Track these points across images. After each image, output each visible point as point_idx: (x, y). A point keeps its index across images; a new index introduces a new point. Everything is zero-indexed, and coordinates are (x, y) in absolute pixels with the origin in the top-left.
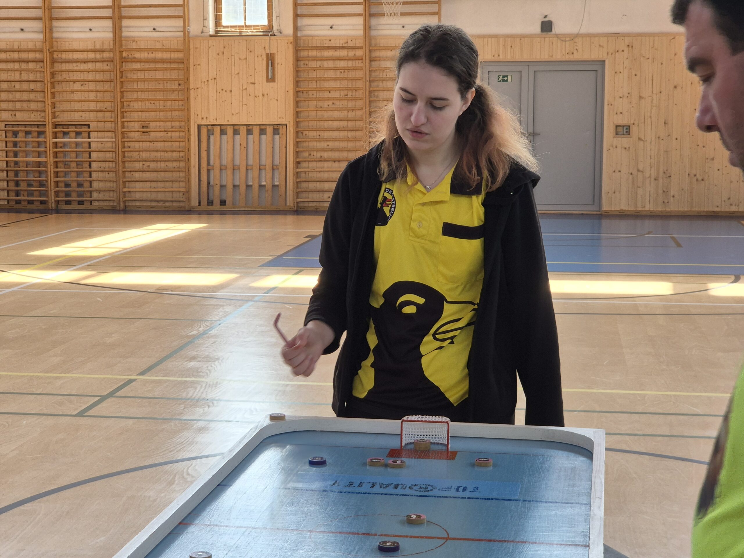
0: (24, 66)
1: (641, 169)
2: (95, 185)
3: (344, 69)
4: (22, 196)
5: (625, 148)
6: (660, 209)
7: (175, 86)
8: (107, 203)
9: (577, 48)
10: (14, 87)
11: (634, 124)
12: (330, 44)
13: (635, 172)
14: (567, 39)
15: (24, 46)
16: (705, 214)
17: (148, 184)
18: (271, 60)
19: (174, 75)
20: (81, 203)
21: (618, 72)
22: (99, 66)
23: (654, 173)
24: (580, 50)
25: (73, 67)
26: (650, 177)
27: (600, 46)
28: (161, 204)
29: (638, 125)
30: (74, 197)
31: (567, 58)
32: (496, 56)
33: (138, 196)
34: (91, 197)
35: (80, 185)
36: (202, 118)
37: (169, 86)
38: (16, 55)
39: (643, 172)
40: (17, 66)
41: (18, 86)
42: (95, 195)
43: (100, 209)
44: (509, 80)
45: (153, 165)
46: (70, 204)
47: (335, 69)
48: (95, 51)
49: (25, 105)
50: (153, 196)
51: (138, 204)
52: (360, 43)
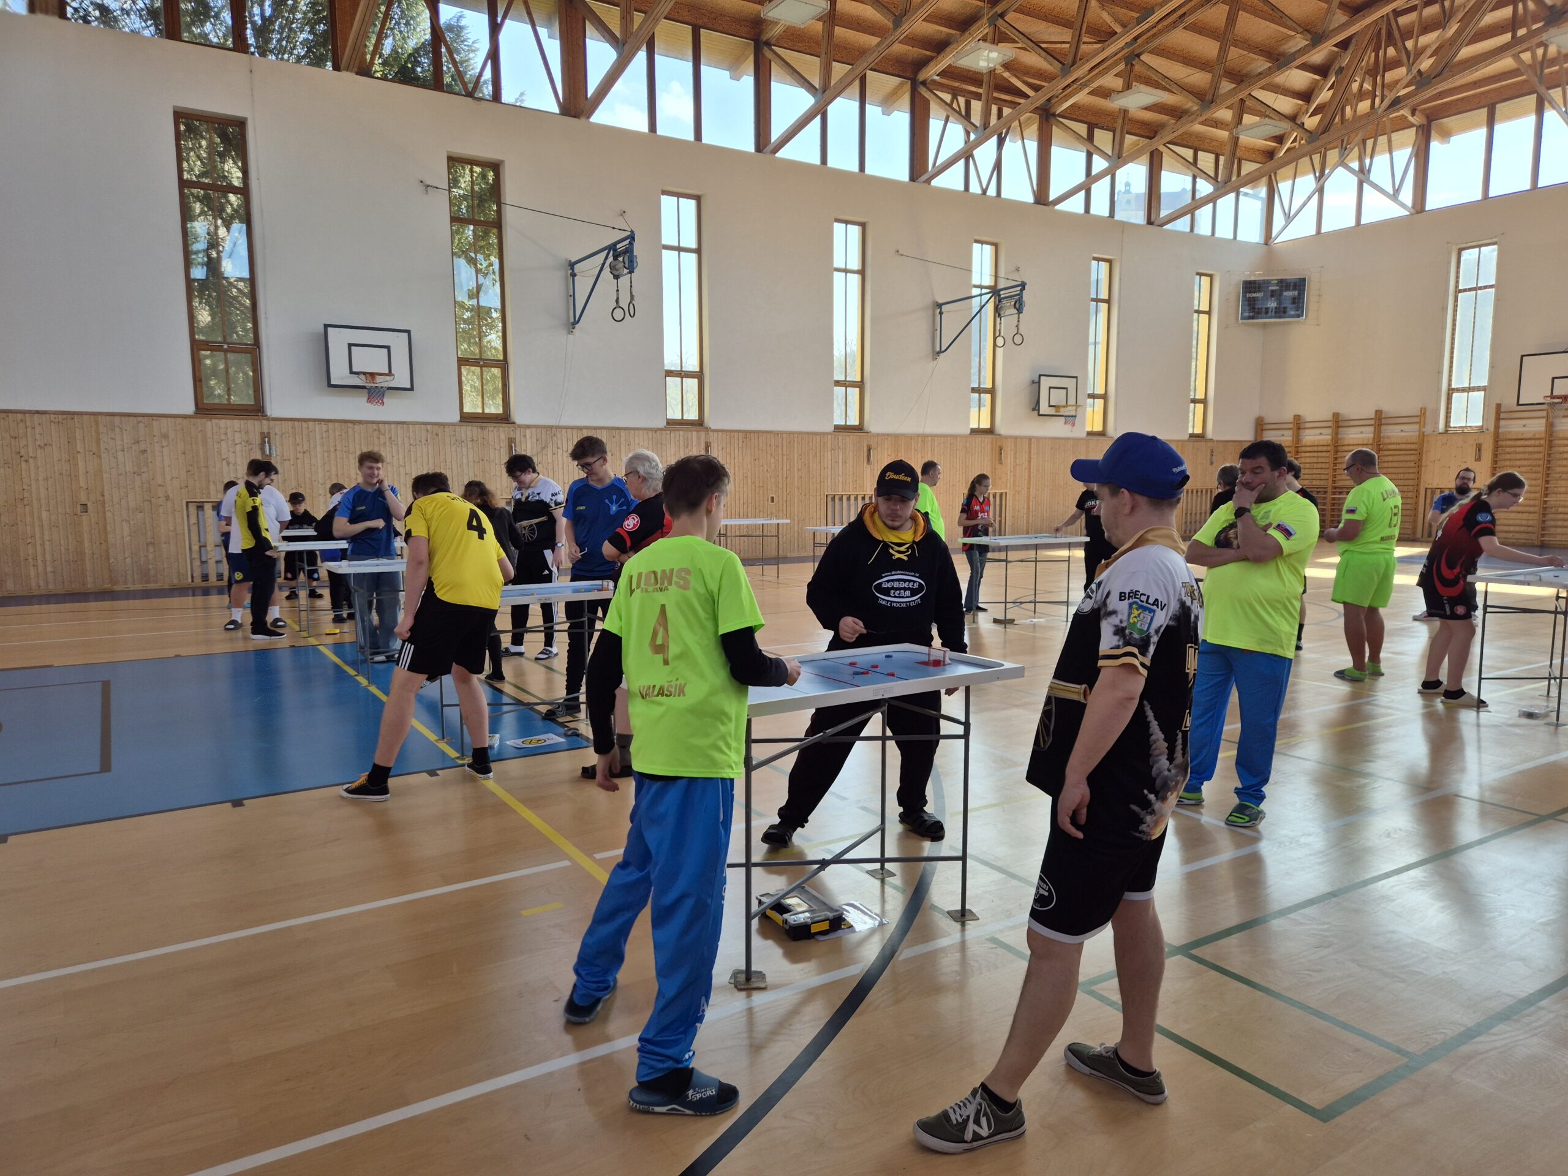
0: (1320, 454)
3: (1531, 453)
7: (1412, 464)
12: (1522, 437)
15: (1321, 443)
18: (1479, 448)
19: (1412, 458)
36: (1429, 484)
37: (1408, 464)
38: (1316, 449)
40: (1316, 454)
41: (1315, 466)
47: (1524, 453)
52: (1543, 435)
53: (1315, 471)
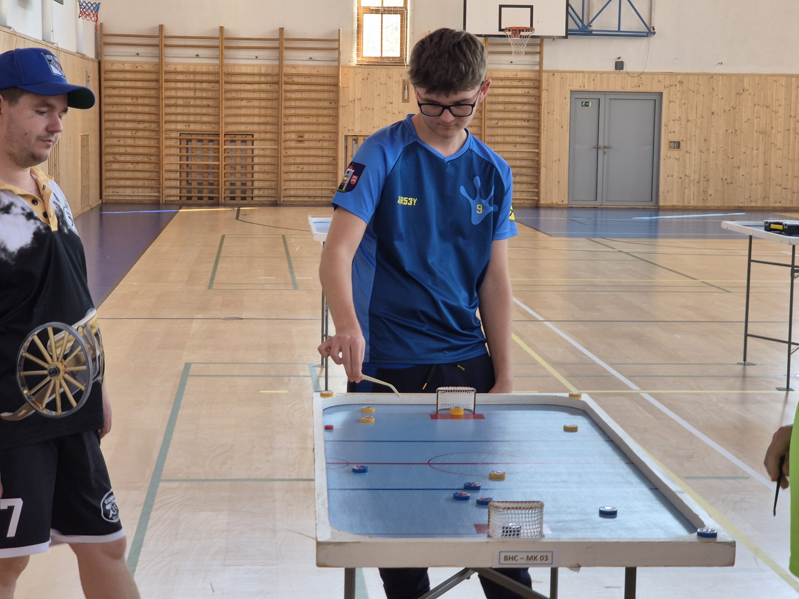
0: (198, 85)
1: (688, 174)
2: (256, 184)
4: (193, 193)
5: (676, 159)
6: (701, 205)
7: (327, 104)
8: (266, 199)
9: (642, 82)
10: (189, 102)
11: (683, 140)
13: (683, 177)
14: (636, 75)
15: (198, 69)
16: (733, 208)
17: (302, 183)
19: (326, 95)
20: (244, 198)
21: (672, 101)
22: (263, 86)
23: (696, 177)
24: (644, 84)
25: (241, 87)
26: (694, 180)
27: (659, 81)
28: (311, 199)
29: (686, 141)
30: (238, 194)
31: (635, 90)
32: (582, 87)
33: (292, 193)
34: (252, 193)
35: (244, 184)
36: (349, 130)
37: (321, 104)
38: (191, 77)
39: (689, 176)
40: (192, 85)
41: (192, 102)
42: (256, 192)
43: (260, 203)
44: (590, 105)
45: (306, 168)
46: (235, 200)
48: (260, 75)
49: (198, 118)
50: (306, 193)
51: (292, 199)
53: (192, 110)
